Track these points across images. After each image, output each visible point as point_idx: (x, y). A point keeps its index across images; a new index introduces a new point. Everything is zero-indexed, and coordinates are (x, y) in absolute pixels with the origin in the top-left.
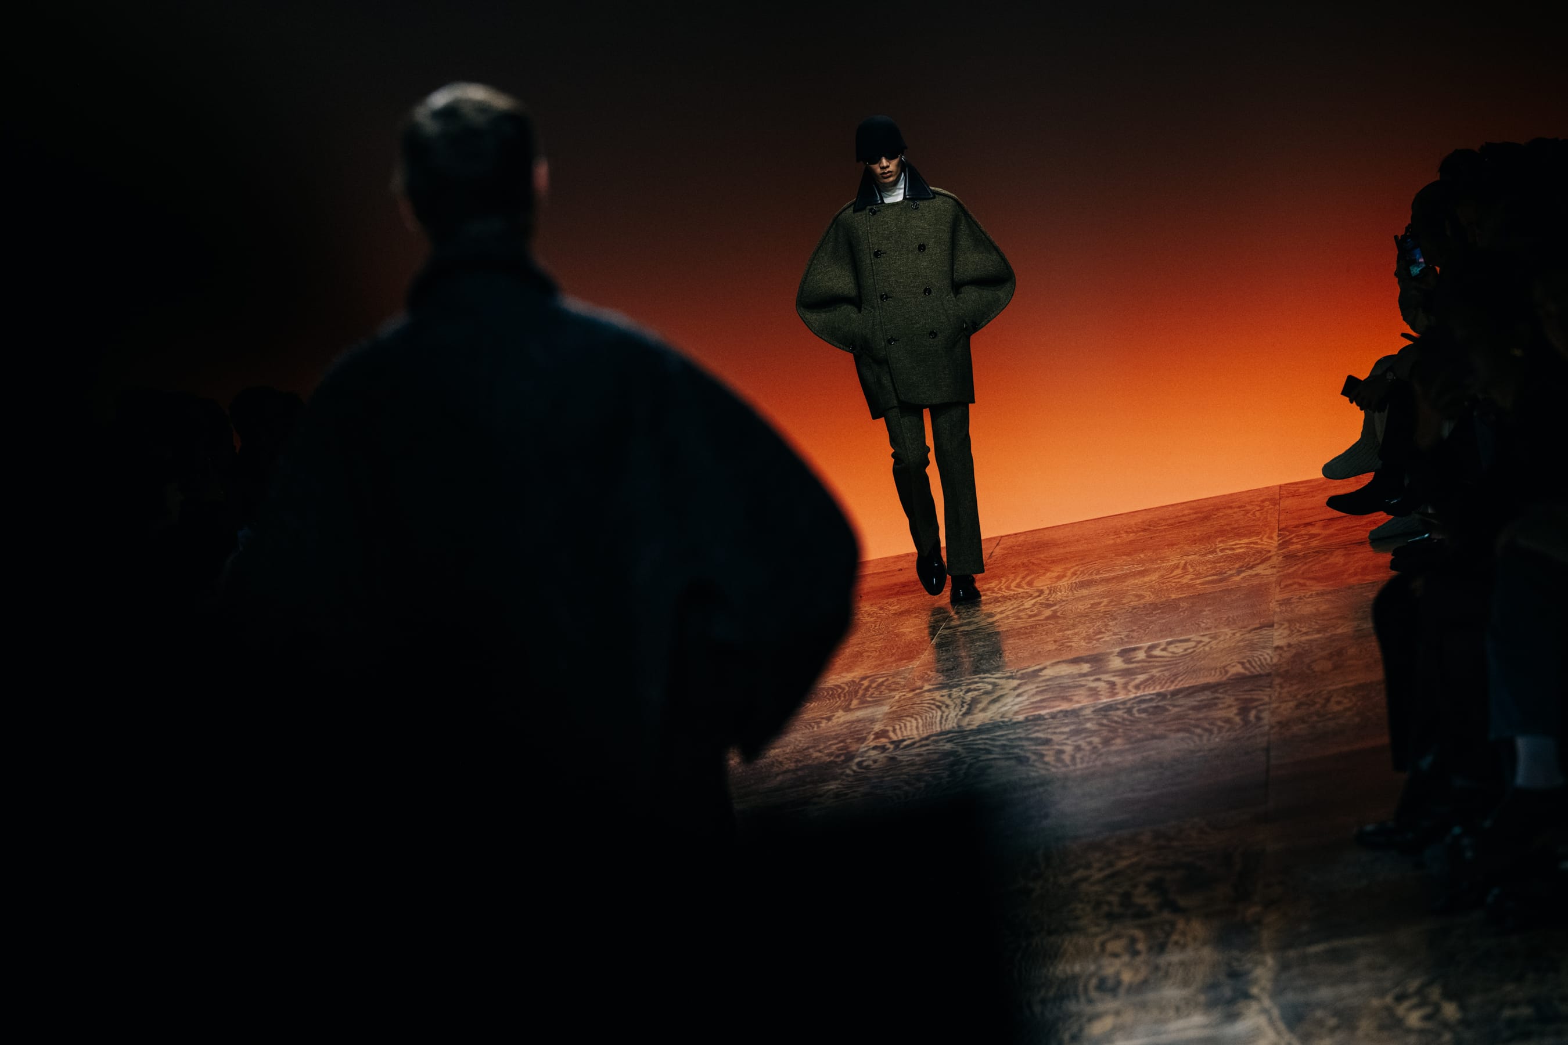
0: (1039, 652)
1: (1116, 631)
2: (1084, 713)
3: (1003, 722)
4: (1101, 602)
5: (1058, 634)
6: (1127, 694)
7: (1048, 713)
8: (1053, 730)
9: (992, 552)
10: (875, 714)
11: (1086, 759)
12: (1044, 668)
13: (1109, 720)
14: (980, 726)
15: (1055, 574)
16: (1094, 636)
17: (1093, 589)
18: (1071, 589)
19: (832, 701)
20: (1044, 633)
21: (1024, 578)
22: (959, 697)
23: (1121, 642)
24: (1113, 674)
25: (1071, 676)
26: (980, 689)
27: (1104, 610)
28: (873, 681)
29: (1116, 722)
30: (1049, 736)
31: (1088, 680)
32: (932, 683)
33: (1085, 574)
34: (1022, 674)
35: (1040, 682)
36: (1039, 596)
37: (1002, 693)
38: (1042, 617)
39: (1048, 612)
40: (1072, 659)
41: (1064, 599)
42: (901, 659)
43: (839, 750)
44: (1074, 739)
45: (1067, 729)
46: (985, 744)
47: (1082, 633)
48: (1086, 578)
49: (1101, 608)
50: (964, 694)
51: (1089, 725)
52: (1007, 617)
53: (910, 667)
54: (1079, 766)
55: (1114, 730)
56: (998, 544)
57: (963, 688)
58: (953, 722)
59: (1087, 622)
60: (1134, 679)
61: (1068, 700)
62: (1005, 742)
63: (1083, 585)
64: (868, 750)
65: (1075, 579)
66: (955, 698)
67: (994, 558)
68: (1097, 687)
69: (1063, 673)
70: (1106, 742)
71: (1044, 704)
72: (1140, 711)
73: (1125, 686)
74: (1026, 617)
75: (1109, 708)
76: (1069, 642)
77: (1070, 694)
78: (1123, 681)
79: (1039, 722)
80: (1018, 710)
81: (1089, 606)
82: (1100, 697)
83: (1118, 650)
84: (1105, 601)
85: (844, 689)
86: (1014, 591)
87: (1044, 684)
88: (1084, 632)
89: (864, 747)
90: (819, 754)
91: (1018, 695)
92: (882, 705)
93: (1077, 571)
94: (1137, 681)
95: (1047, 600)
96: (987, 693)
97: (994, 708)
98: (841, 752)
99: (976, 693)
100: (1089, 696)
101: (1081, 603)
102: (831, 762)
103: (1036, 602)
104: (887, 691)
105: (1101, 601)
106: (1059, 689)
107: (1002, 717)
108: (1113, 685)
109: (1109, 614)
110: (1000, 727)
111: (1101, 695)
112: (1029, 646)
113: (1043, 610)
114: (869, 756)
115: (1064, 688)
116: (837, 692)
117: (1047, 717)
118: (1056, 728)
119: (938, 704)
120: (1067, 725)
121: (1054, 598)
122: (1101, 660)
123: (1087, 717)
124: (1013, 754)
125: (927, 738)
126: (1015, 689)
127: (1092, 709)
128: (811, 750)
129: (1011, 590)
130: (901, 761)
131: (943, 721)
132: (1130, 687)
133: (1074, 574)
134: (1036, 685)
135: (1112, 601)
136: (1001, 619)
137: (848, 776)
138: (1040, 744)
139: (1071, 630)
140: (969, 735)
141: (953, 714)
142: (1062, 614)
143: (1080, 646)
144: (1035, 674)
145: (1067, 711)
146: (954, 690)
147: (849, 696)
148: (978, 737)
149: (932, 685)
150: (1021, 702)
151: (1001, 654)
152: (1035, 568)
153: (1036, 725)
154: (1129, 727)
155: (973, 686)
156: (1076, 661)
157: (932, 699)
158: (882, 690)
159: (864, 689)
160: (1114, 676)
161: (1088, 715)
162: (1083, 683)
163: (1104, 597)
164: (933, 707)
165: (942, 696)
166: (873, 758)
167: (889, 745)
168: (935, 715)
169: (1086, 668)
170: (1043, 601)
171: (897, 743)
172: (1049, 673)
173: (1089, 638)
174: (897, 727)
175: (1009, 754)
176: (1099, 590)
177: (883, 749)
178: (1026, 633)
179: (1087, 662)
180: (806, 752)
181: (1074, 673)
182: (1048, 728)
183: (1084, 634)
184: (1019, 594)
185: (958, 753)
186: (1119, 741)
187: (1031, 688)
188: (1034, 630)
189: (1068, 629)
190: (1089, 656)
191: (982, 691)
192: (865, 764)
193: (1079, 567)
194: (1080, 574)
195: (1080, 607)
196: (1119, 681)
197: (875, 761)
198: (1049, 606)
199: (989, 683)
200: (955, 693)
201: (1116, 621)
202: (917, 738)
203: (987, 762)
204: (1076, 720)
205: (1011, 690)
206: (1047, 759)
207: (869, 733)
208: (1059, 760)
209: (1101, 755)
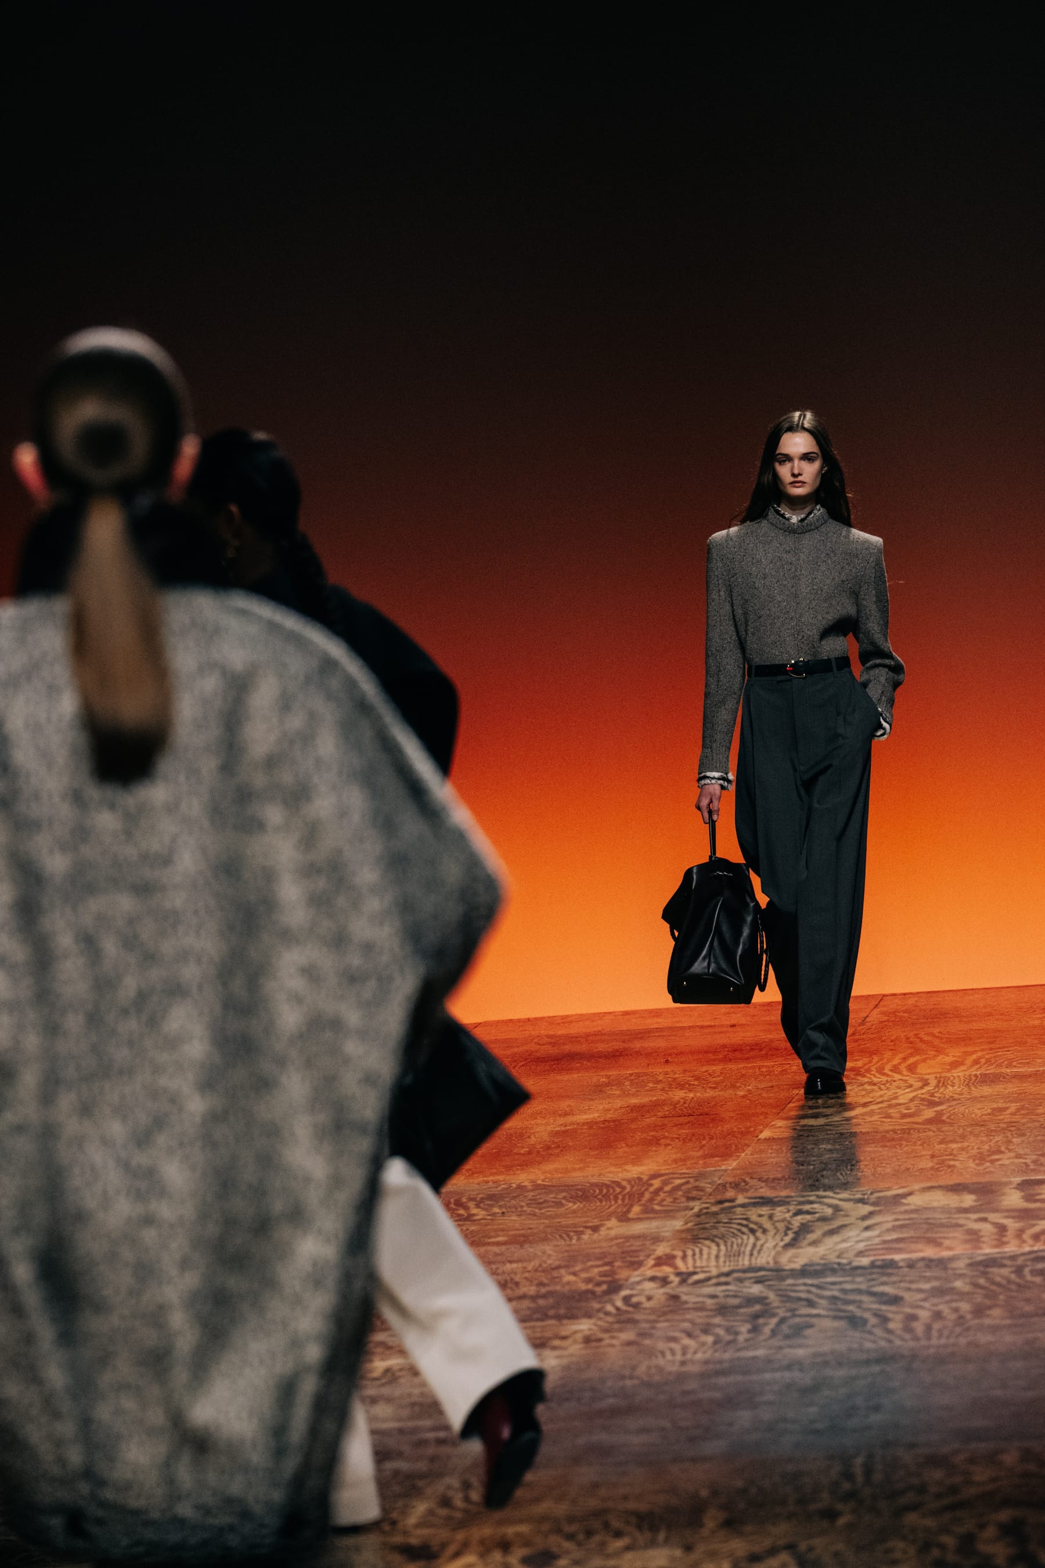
0: (908, 1169)
1: (1021, 1151)
2: (954, 1265)
3: (839, 1264)
4: (1007, 1108)
5: (938, 1147)
6: (1020, 1247)
7: (904, 1260)
8: (907, 1285)
9: (867, 1017)
10: (663, 1230)
11: (946, 1332)
12: (910, 1194)
13: (988, 1279)
14: (805, 1265)
15: (949, 1059)
16: (989, 1156)
17: (999, 1088)
18: (967, 1084)
19: (604, 1203)
20: (919, 1143)
21: (905, 1059)
22: (784, 1220)
23: (1025, 1169)
24: (1006, 1214)
25: (945, 1210)
26: (815, 1213)
27: (1009, 1120)
28: (665, 1183)
29: (999, 1285)
30: (901, 1293)
31: (969, 1219)
32: (749, 1194)
33: (992, 1064)
34: (879, 1198)
35: (901, 1213)
36: (922, 1088)
37: (846, 1223)
38: (920, 1119)
39: (929, 1113)
40: (952, 1186)
41: (956, 1096)
42: (712, 1156)
43: (601, 1276)
44: (935, 1300)
45: (927, 1286)
46: (809, 1292)
47: (973, 1148)
48: (992, 1070)
49: (1006, 1117)
50: (791, 1217)
51: (958, 1284)
52: (872, 1113)
53: (723, 1167)
54: (934, 1341)
55: (991, 1295)
56: (876, 1006)
57: (791, 1208)
58: (769, 1256)
59: (982, 1134)
60: (1034, 1225)
61: (935, 1242)
62: (836, 1293)
63: (986, 1079)
64: (645, 1280)
65: (977, 1070)
66: (778, 1221)
67: (868, 1025)
68: (980, 1231)
69: (935, 1204)
70: (979, 1311)
71: (901, 1245)
72: (1033, 1272)
73: (1020, 1232)
74: (898, 1115)
75: (992, 1262)
76: (953, 1160)
77: (938, 1235)
78: (1018, 1225)
79: (890, 1271)
80: (863, 1249)
81: (990, 1111)
82: (982, 1244)
83: (1018, 1180)
84: (1014, 1107)
85: (624, 1188)
86: (888, 1075)
87: (907, 1216)
88: (975, 1148)
89: (638, 1276)
90: (572, 1278)
91: (867, 1228)
92: (674, 1218)
93: (980, 1058)
94: (1037, 1229)
95: (932, 1095)
96: (824, 1219)
97: (830, 1242)
98: (604, 1279)
99: (808, 1217)
100: (966, 1241)
101: (979, 1106)
102: (587, 1291)
103: (914, 1097)
104: (683, 1199)
105: (1007, 1105)
106: (925, 1226)
107: (838, 1257)
108: (1002, 1229)
109: (1015, 1126)
110: (834, 1271)
111: (983, 1242)
112: (895, 1159)
113: (924, 1110)
114: (643, 1290)
115: (932, 1225)
116: (614, 1191)
117: (901, 1264)
118: (911, 1282)
119: (752, 1226)
120: (928, 1279)
121: (941, 1093)
122: (992, 1192)
123: (958, 1272)
124: (844, 1311)
125: (727, 1274)
126: (864, 1218)
127: (967, 1261)
128: (563, 1271)
129: (884, 1074)
130: (686, 1302)
131: (755, 1253)
132: (1025, 1236)
133: (976, 1062)
134: (894, 1217)
135: (1023, 1108)
136: (862, 1115)
137: (607, 1314)
138: (885, 1303)
139: (957, 1142)
140: (788, 1277)
141: (770, 1244)
142: (949, 1117)
143: (967, 1169)
144: (897, 1199)
145: (931, 1260)
146: (779, 1209)
147: (629, 1199)
148: (801, 1281)
149: (750, 1198)
150: (868, 1239)
151: (853, 1165)
152: (923, 1046)
153: (884, 1274)
154: (1015, 1294)
155: (807, 1207)
156: (957, 1189)
157: (746, 1219)
158: (677, 1197)
159: (651, 1193)
160: (1007, 1217)
161: (961, 1269)
162: (961, 1222)
163: (1011, 1102)
164: (744, 1229)
165: (760, 1216)
166: (647, 1293)
167: (672, 1278)
168: (745, 1241)
169: (969, 1200)
170: (926, 1096)
171: (684, 1277)
172: (916, 1201)
173: (981, 1158)
174: (689, 1253)
175: (840, 1310)
176: (1007, 1091)
177: (664, 1281)
178: (893, 1139)
179: (971, 1192)
180: (555, 1274)
181: (952, 1206)
182: (901, 1281)
183: (975, 1152)
184: (894, 1081)
185: (767, 1301)
186: (996, 1312)
187: (886, 1220)
188: (906, 1136)
189: (952, 1141)
190: (977, 1183)
191: (817, 1215)
192: (634, 1300)
193: (985, 1053)
194: (985, 1064)
195: (976, 1111)
196: (1012, 1224)
197: (649, 1298)
198: (932, 1104)
199: (830, 1206)
200: (779, 1214)
201: (1024, 1138)
202: (714, 1272)
203: (808, 1319)
204: (943, 1274)
205: (858, 1219)
206: (891, 1325)
207: (648, 1256)
208: (908, 1329)
209: (968, 1329)
